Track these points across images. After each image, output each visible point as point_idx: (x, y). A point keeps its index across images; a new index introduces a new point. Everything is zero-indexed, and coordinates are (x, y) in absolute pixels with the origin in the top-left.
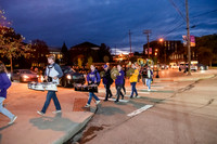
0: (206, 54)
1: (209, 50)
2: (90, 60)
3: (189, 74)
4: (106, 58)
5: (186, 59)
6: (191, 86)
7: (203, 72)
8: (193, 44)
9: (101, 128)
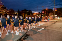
0: (60, 13)
1: (61, 12)
2: (26, 15)
3: (55, 19)
4: (31, 14)
5: (54, 15)
6: (55, 23)
7: (58, 18)
8: (56, 10)
9: (29, 35)
